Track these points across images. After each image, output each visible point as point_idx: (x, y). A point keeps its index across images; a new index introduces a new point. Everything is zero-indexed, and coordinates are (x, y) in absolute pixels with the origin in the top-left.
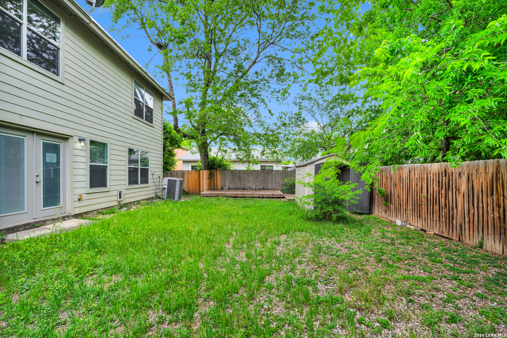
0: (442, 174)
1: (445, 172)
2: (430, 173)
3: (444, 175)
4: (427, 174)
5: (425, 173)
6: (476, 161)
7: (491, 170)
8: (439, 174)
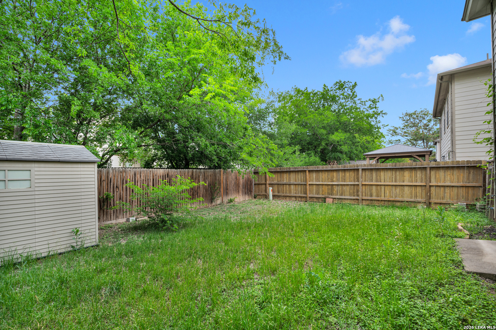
0: (165, 176)
1: (168, 175)
2: (156, 175)
3: (166, 176)
4: (153, 176)
5: (151, 175)
6: (184, 169)
7: (190, 174)
8: (163, 176)
